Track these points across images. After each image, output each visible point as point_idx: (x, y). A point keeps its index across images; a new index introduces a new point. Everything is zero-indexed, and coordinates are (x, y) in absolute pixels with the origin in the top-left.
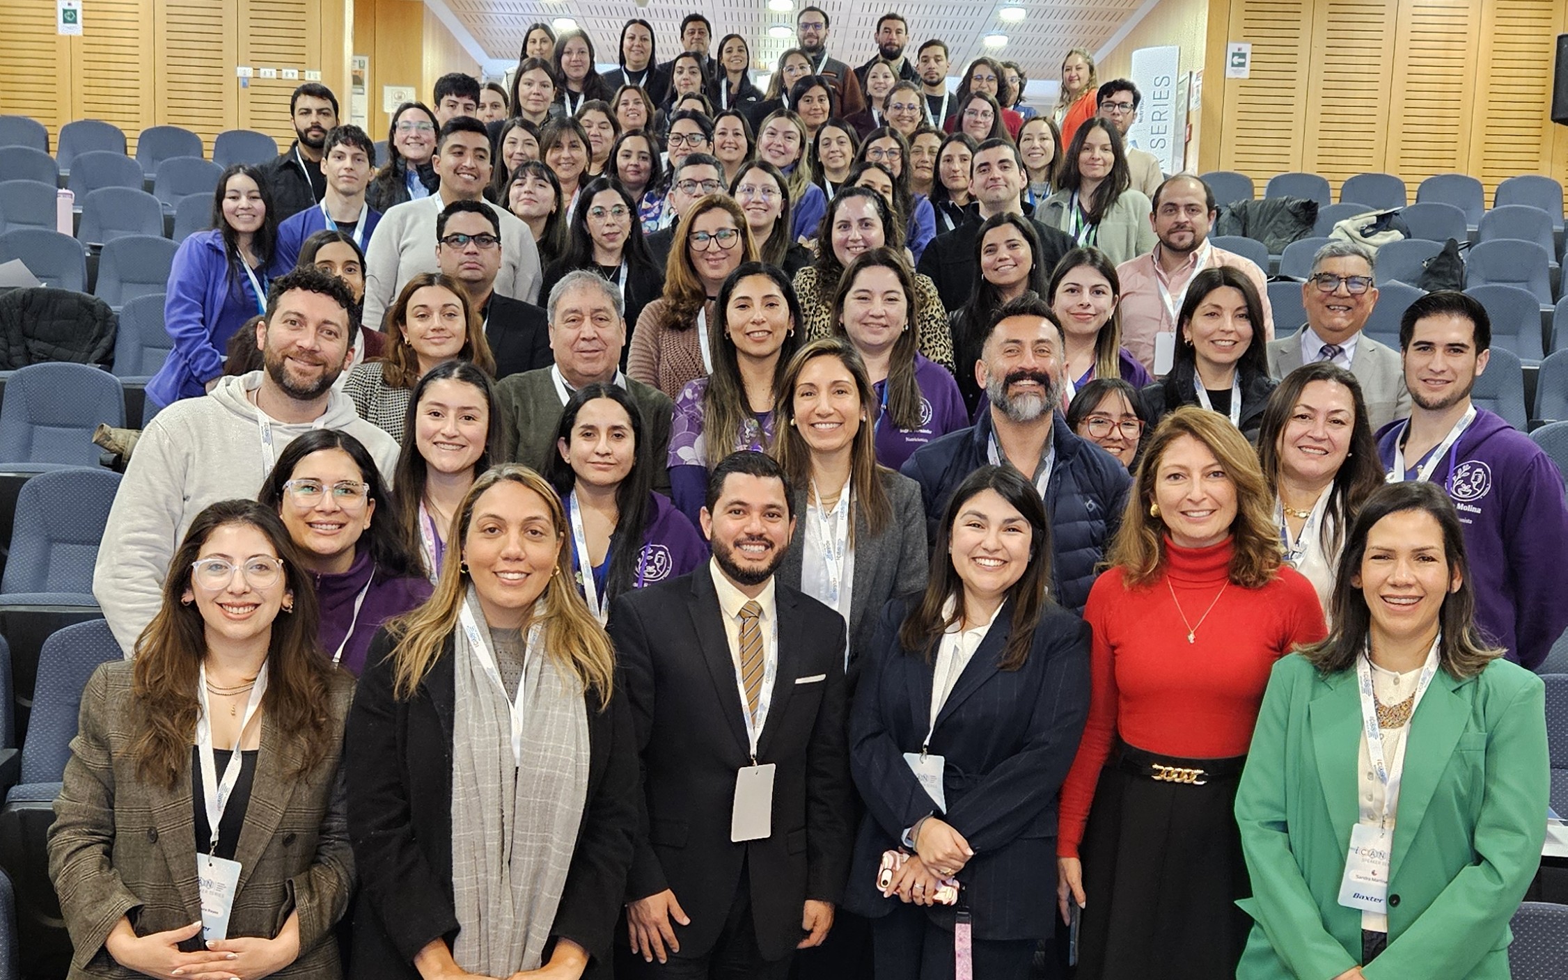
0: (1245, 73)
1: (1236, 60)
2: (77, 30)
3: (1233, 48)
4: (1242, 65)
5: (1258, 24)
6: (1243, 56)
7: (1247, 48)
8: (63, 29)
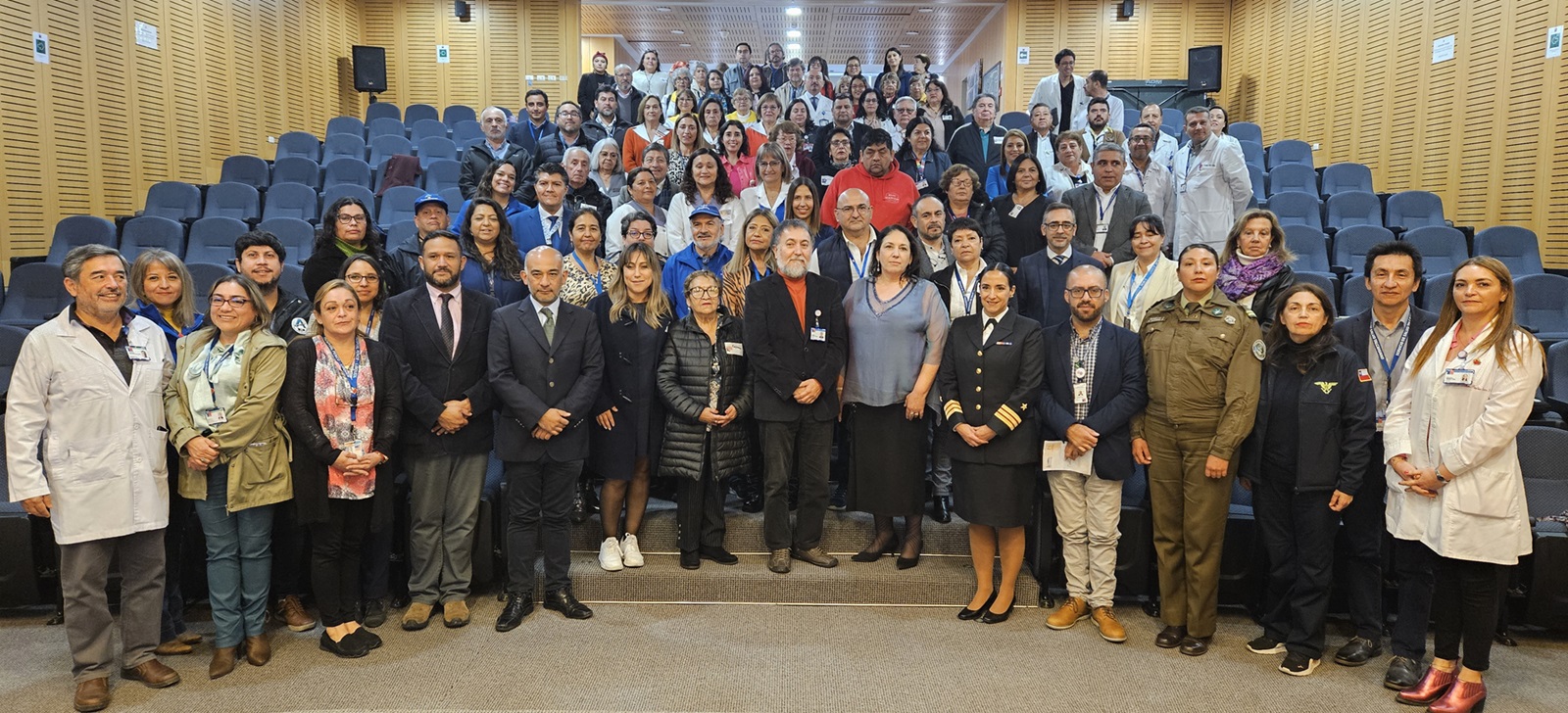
0: (1027, 61)
1: (1022, 55)
2: (447, 60)
3: (1020, 49)
4: (1025, 57)
5: (1032, 37)
6: (1026, 53)
7: (1027, 49)
8: (440, 60)
